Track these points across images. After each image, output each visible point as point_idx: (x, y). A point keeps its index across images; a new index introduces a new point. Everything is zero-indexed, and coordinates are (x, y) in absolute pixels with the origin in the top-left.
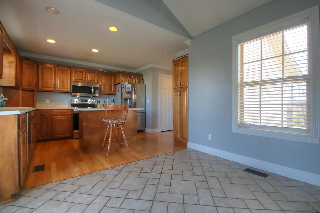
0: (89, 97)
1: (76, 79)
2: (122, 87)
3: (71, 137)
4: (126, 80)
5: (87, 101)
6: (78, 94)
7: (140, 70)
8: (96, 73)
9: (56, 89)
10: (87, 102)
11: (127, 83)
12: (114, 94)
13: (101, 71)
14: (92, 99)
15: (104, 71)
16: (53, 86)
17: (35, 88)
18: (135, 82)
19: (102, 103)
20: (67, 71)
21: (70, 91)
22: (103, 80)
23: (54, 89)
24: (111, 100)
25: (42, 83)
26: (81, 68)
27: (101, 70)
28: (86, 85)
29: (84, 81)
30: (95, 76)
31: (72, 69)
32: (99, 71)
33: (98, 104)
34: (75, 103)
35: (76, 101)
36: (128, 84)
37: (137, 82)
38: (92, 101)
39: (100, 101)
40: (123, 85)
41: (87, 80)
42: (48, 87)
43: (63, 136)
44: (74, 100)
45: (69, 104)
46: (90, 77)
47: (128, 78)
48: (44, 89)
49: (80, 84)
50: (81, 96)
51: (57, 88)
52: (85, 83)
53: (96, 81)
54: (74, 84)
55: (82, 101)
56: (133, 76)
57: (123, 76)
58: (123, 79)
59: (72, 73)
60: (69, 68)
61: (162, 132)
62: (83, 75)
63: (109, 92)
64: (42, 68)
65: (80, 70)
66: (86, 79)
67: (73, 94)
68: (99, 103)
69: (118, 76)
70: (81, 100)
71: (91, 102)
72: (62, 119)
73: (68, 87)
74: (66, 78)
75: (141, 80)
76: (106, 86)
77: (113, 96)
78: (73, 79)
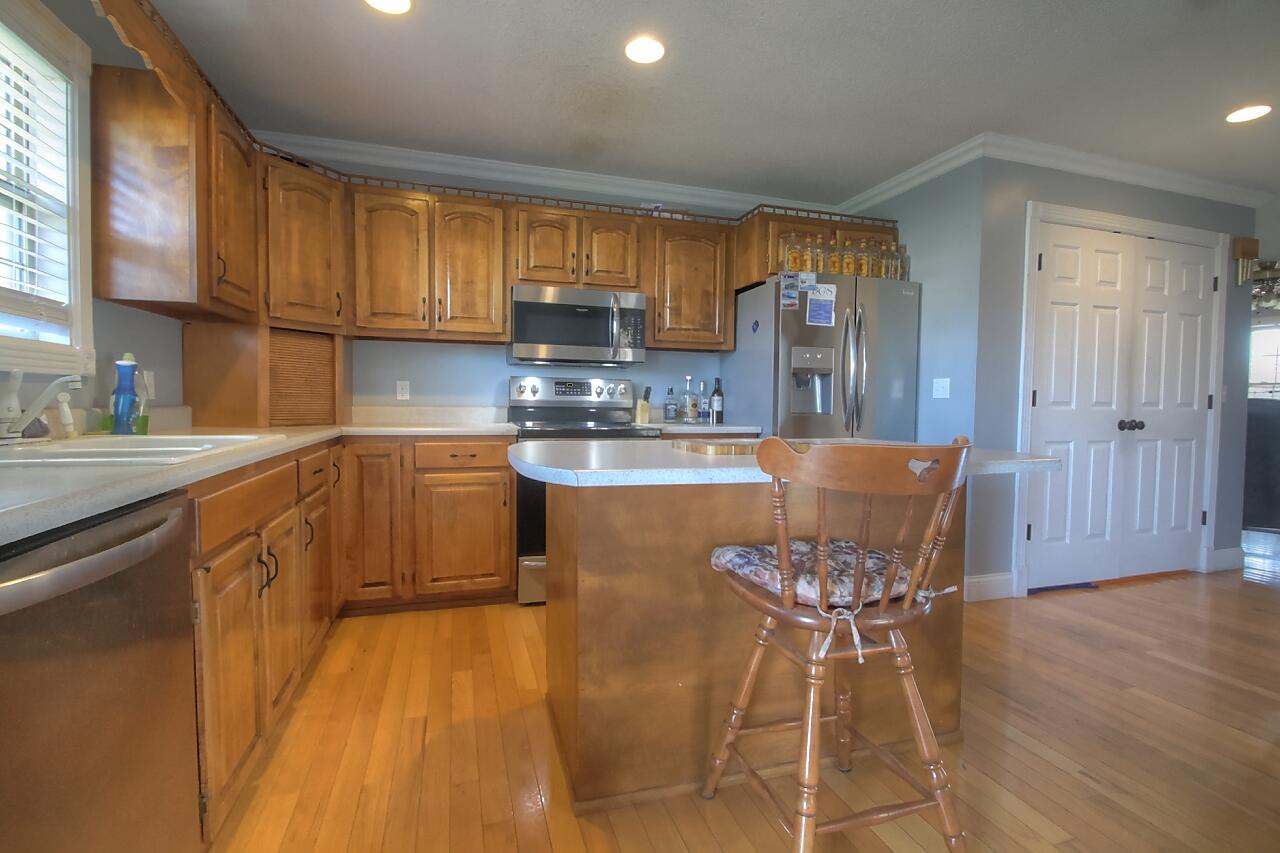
0: (596, 365)
1: (532, 265)
2: (783, 301)
3: (507, 595)
4: (803, 263)
5: (582, 388)
6: (543, 351)
7: (878, 200)
8: (633, 228)
9: (438, 326)
10: (583, 394)
11: (813, 276)
12: (724, 348)
13: (656, 214)
14: (608, 380)
15: (674, 216)
16: (422, 309)
17: (338, 321)
18: (852, 266)
19: (658, 398)
20: (490, 221)
21: (504, 333)
22: (668, 267)
23: (425, 325)
24: (705, 385)
25: (372, 294)
26: (558, 203)
27: (657, 208)
28: (580, 297)
29: (572, 278)
30: (625, 248)
31: (514, 212)
32: (647, 215)
33: (640, 402)
34: (528, 396)
35: (534, 388)
36: (819, 281)
37: (865, 268)
38: (612, 385)
39: (648, 391)
40: (786, 288)
41: (584, 273)
42: (400, 315)
43: (466, 585)
44: (523, 384)
45: (499, 407)
46: (600, 253)
47: (814, 246)
48: (381, 323)
49: (550, 295)
50: (555, 362)
51: (440, 319)
52: (576, 286)
53: (631, 274)
54: (526, 294)
55: (562, 386)
56: (838, 232)
57: (782, 234)
58: (786, 255)
59: (513, 233)
60: (497, 204)
61: (1032, 592)
62: (564, 238)
63: (702, 333)
64: (370, 211)
65: (552, 214)
66: (579, 262)
67: (521, 350)
68: (646, 398)
69: (755, 237)
70: (556, 383)
71: (605, 391)
72: (462, 489)
73: (494, 314)
74: (482, 260)
75: (889, 254)
76: (684, 304)
77: (714, 359)
78: (517, 268)
